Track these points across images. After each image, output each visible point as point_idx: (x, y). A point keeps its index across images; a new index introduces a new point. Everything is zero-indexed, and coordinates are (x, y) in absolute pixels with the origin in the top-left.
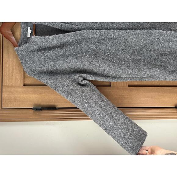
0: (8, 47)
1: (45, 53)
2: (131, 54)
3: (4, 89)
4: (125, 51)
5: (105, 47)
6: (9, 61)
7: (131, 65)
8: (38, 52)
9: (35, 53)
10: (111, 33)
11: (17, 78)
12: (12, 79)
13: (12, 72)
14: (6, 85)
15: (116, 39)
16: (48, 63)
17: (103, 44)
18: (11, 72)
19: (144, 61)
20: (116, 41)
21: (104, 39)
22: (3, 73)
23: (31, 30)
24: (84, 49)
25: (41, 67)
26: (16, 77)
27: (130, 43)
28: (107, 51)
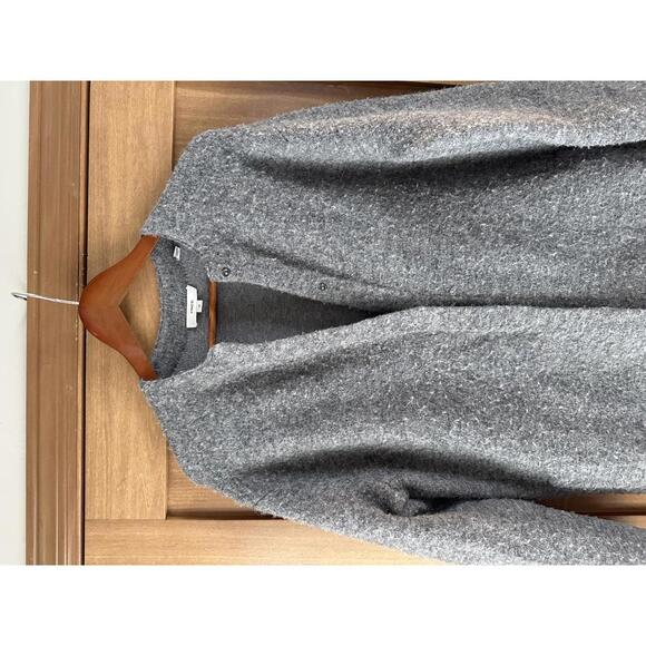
0: (106, 369)
1: (258, 399)
2: (592, 395)
3: (92, 534)
4: (565, 379)
5: (491, 367)
6: (110, 422)
7: (593, 443)
8: (233, 393)
9: (221, 400)
10: (518, 318)
11: (140, 490)
12: (122, 492)
13: (124, 468)
14: (96, 517)
15: (533, 336)
16: (271, 440)
17: (482, 355)
18: (116, 466)
19: (638, 423)
20: (535, 345)
21: (486, 339)
22: (88, 470)
23: (201, 302)
24: (408, 377)
25: (247, 456)
26: (138, 487)
27: (589, 351)
28: (498, 383)
